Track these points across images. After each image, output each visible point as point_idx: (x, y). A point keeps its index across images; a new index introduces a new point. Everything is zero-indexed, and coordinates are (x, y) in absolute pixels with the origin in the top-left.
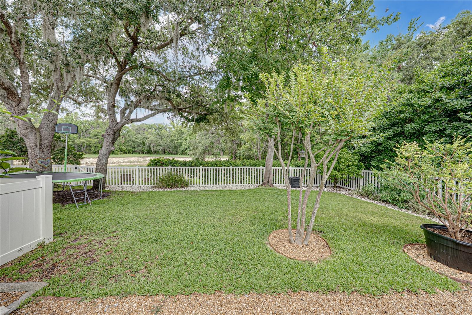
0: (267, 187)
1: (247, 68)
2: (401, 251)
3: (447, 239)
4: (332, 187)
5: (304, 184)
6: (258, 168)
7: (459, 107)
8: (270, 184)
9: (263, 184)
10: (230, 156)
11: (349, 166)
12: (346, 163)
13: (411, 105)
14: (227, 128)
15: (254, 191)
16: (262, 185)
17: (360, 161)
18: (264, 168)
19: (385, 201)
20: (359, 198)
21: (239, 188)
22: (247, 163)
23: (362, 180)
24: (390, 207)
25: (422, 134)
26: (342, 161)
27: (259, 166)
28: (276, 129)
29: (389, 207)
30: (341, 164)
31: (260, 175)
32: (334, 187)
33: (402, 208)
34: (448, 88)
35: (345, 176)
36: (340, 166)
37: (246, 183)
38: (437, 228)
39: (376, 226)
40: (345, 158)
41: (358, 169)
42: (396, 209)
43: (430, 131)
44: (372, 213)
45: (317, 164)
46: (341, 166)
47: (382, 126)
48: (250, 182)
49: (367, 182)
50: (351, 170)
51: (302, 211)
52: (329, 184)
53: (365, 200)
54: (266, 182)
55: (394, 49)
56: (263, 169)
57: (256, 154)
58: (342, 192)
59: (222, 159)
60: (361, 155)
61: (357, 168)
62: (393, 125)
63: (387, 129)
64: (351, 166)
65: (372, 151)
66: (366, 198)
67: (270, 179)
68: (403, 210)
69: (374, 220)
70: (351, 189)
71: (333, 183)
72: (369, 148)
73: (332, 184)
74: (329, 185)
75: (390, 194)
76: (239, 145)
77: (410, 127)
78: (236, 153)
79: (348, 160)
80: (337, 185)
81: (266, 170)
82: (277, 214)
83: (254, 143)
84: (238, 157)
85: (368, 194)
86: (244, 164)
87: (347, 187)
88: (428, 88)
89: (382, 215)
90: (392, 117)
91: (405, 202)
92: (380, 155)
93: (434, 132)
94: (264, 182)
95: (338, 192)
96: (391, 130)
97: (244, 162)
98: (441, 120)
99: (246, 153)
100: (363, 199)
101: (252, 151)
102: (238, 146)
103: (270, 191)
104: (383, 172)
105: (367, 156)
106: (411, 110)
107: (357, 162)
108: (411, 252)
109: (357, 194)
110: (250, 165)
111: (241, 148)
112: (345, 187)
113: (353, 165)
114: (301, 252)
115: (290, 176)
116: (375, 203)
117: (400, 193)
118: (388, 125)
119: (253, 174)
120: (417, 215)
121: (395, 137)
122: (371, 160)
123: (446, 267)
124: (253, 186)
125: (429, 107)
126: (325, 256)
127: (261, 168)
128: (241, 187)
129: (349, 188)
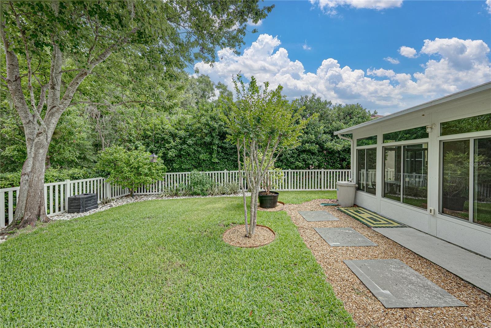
8: (42, 218)
19: (192, 195)
23: (160, 183)
53: (179, 198)
54: (33, 217)
66: (175, 197)
68: (207, 196)
75: (200, 187)
85: (175, 194)
91: (207, 191)
109: (167, 196)
116: (187, 198)
117: (204, 185)
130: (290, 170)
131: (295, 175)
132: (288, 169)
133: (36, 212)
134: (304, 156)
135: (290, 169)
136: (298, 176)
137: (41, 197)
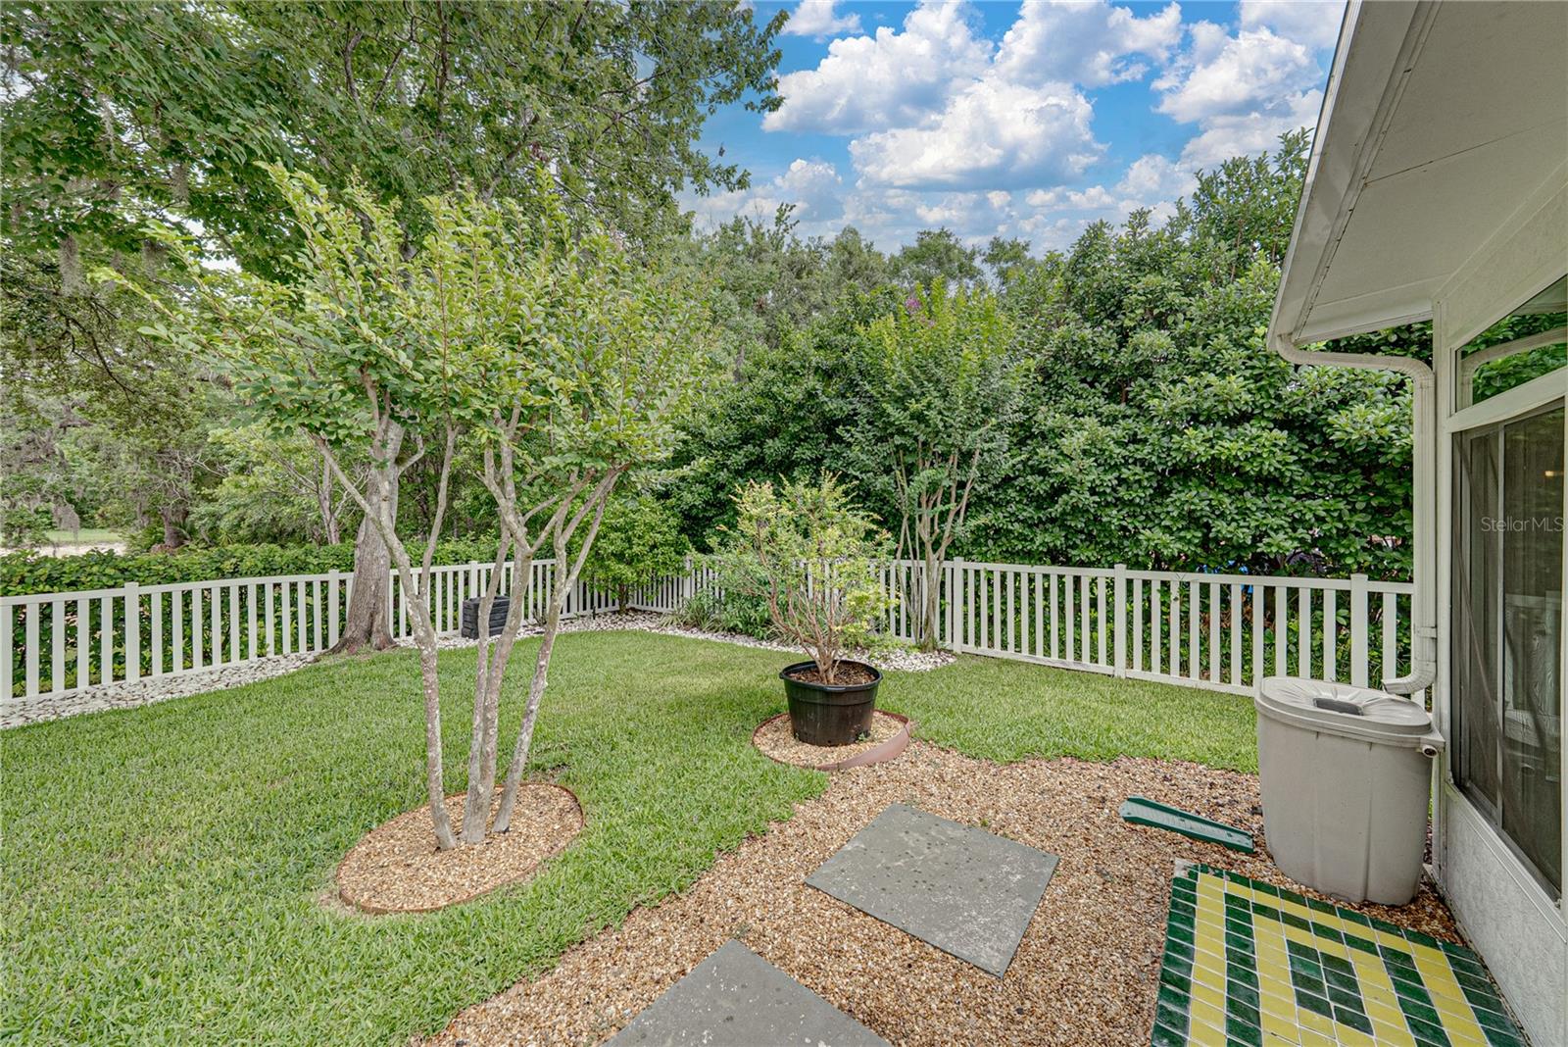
0: (365, 654)
1: (223, 113)
2: (748, 745)
3: (815, 689)
4: (614, 613)
5: (526, 617)
6: (316, 579)
7: (839, 415)
8: (376, 640)
9: (345, 643)
10: (139, 534)
11: (654, 546)
12: (647, 537)
13: (773, 397)
14: (105, 381)
15: (288, 687)
16: (336, 650)
17: (682, 530)
18: (349, 577)
19: (733, 630)
20: (680, 633)
21: (189, 689)
22: (248, 563)
23: (687, 582)
24: (740, 644)
25: (792, 465)
26: (638, 532)
27: (323, 571)
28: (361, 414)
29: (740, 641)
30: (636, 540)
31: (325, 608)
32: (619, 612)
33: (762, 638)
34: (825, 372)
35: (645, 578)
36: (631, 548)
37: (244, 655)
38: (804, 670)
39: (705, 700)
40: (645, 524)
41: (678, 553)
42: (751, 644)
43: (802, 459)
44: (704, 668)
45: (531, 546)
46: (636, 549)
47: (723, 439)
48: (271, 649)
49: (699, 585)
50: (660, 559)
51: (485, 720)
52: (607, 605)
53: (693, 636)
54: (358, 634)
55: (749, 256)
56: (343, 582)
57: (312, 516)
58: (641, 625)
59: (62, 553)
60: (684, 514)
61: (675, 551)
62: (746, 439)
63: (733, 447)
64: (662, 545)
65: (706, 502)
66: (695, 630)
67: (378, 619)
68: (764, 643)
69: (704, 684)
70: (664, 610)
71: (617, 601)
72: (699, 494)
73: (614, 604)
74: (607, 609)
75: (740, 609)
76: (206, 477)
77: (774, 447)
78: (187, 514)
79: (653, 528)
80: (627, 606)
81: (356, 584)
82: (393, 756)
83: (301, 471)
84: (203, 534)
85: (697, 620)
86: (227, 566)
87: (654, 609)
88: (798, 364)
89: (723, 666)
90: (744, 420)
91: (768, 622)
92: (721, 514)
93: (808, 463)
94: (348, 634)
95: (629, 626)
96: (741, 452)
97: (224, 556)
98: (817, 438)
99: (254, 515)
100: (688, 635)
101: (289, 503)
102: (199, 481)
103: (375, 670)
104: (714, 557)
105: (696, 518)
106: (773, 409)
107: (674, 533)
108: (765, 742)
109: (675, 623)
110: (269, 569)
111: (220, 491)
112: (650, 608)
113: (665, 543)
114: (480, 864)
115: (473, 595)
116: (714, 639)
117: (758, 605)
118: (736, 439)
119: (286, 611)
120: (785, 649)
121: (749, 469)
122: (705, 526)
123: (815, 747)
124: (286, 665)
125: (800, 406)
126: (563, 844)
127: (333, 576)
128: (207, 679)
129: (659, 609)
130: (1121, 573)
131: (1156, 598)
132: (1111, 566)
133: (364, 625)
134: (1191, 497)
135: (1120, 568)
136: (1175, 609)
137: (375, 596)
